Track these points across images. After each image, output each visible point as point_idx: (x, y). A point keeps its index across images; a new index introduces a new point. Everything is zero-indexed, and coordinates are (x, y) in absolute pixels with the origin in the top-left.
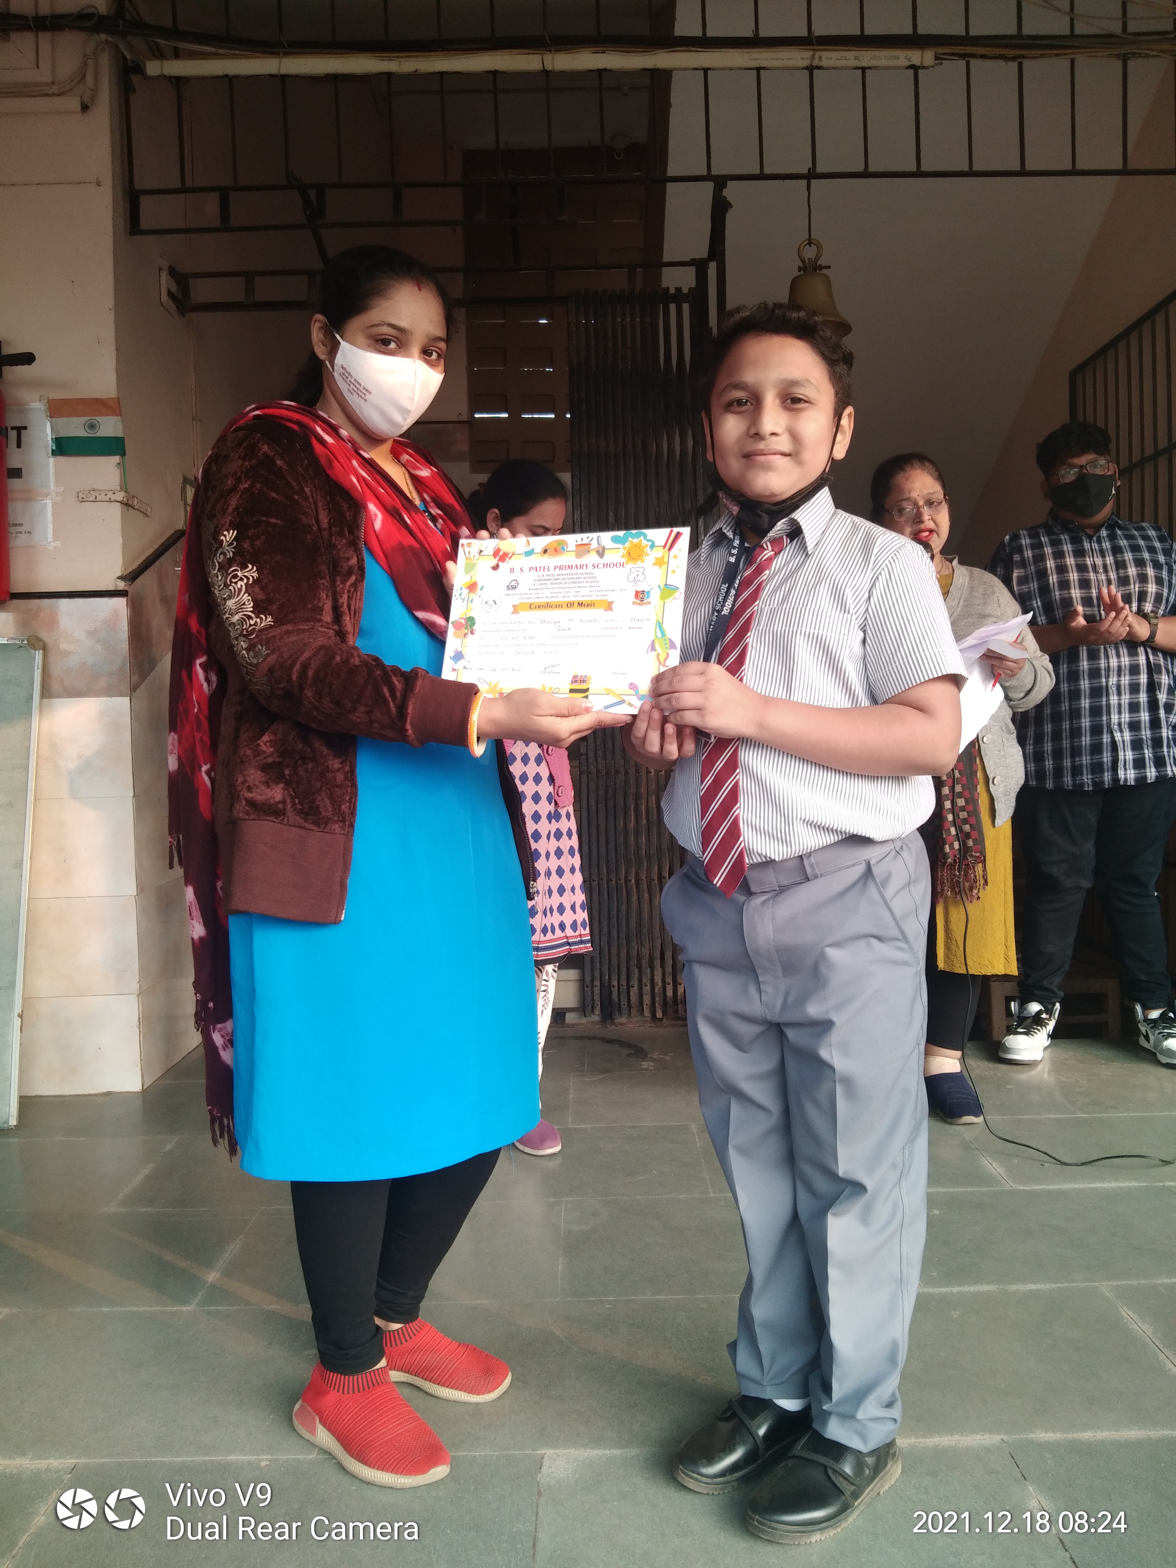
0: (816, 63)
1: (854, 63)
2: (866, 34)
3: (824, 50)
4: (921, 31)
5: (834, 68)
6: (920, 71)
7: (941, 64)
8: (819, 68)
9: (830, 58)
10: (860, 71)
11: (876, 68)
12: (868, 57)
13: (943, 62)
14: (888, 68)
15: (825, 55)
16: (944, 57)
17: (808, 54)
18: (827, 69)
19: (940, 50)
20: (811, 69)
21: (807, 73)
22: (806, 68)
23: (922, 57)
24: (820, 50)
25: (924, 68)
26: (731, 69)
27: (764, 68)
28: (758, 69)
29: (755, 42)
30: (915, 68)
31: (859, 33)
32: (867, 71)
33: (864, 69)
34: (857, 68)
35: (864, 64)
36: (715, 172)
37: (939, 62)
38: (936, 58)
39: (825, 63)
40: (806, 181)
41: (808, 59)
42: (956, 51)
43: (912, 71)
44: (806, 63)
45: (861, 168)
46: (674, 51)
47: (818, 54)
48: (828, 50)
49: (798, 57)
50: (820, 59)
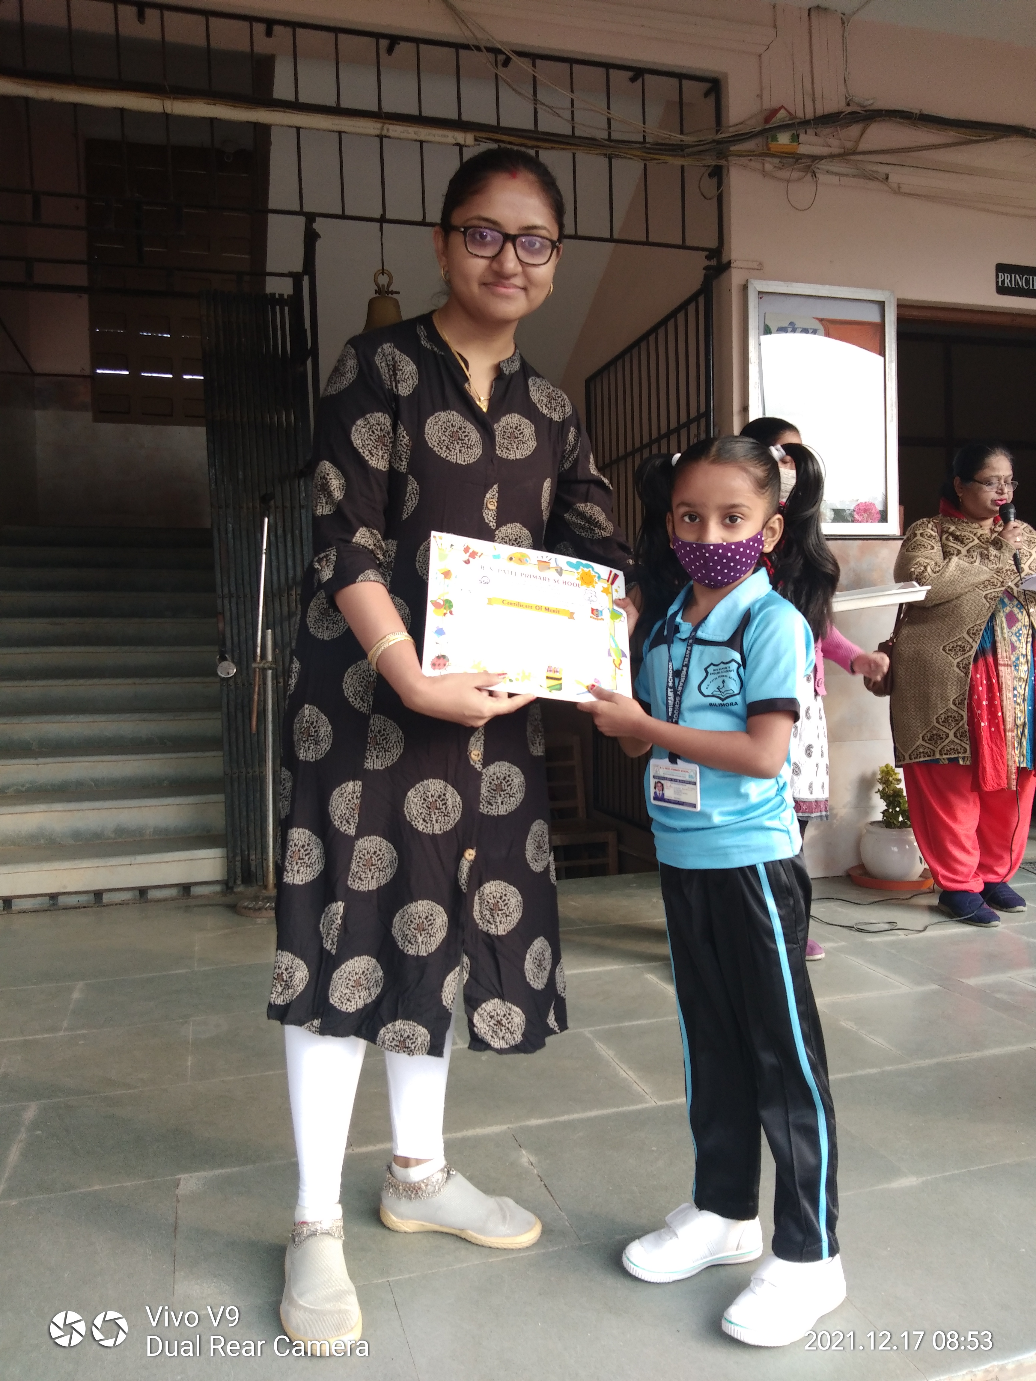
0: (385, 133)
1: (415, 137)
2: (423, 114)
3: (391, 124)
4: (465, 117)
5: (399, 139)
6: (464, 149)
7: (479, 145)
8: (387, 137)
9: (396, 130)
10: (419, 144)
11: (431, 142)
12: (424, 133)
13: (481, 143)
14: (440, 143)
15: (392, 127)
16: (481, 140)
17: (379, 125)
18: (394, 138)
19: (478, 134)
20: (381, 137)
21: (378, 140)
22: (377, 136)
23: (465, 138)
24: (388, 124)
25: (466, 146)
26: (319, 130)
27: (344, 132)
28: (340, 133)
29: (337, 111)
30: (460, 146)
31: (417, 114)
32: (424, 143)
33: (422, 142)
34: (416, 140)
35: (422, 138)
36: (304, 210)
37: (478, 143)
38: (476, 140)
39: (391, 134)
40: (378, 224)
41: (378, 129)
42: (490, 137)
43: (458, 148)
44: (377, 132)
45: (420, 218)
46: (272, 111)
47: (386, 126)
48: (393, 124)
49: (370, 127)
50: (388, 130)
